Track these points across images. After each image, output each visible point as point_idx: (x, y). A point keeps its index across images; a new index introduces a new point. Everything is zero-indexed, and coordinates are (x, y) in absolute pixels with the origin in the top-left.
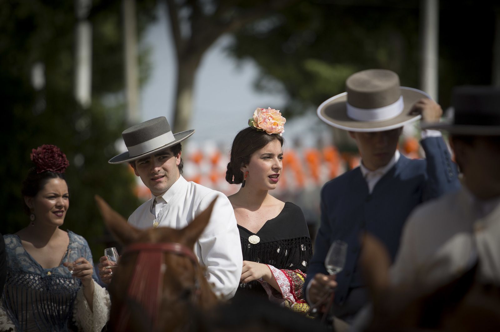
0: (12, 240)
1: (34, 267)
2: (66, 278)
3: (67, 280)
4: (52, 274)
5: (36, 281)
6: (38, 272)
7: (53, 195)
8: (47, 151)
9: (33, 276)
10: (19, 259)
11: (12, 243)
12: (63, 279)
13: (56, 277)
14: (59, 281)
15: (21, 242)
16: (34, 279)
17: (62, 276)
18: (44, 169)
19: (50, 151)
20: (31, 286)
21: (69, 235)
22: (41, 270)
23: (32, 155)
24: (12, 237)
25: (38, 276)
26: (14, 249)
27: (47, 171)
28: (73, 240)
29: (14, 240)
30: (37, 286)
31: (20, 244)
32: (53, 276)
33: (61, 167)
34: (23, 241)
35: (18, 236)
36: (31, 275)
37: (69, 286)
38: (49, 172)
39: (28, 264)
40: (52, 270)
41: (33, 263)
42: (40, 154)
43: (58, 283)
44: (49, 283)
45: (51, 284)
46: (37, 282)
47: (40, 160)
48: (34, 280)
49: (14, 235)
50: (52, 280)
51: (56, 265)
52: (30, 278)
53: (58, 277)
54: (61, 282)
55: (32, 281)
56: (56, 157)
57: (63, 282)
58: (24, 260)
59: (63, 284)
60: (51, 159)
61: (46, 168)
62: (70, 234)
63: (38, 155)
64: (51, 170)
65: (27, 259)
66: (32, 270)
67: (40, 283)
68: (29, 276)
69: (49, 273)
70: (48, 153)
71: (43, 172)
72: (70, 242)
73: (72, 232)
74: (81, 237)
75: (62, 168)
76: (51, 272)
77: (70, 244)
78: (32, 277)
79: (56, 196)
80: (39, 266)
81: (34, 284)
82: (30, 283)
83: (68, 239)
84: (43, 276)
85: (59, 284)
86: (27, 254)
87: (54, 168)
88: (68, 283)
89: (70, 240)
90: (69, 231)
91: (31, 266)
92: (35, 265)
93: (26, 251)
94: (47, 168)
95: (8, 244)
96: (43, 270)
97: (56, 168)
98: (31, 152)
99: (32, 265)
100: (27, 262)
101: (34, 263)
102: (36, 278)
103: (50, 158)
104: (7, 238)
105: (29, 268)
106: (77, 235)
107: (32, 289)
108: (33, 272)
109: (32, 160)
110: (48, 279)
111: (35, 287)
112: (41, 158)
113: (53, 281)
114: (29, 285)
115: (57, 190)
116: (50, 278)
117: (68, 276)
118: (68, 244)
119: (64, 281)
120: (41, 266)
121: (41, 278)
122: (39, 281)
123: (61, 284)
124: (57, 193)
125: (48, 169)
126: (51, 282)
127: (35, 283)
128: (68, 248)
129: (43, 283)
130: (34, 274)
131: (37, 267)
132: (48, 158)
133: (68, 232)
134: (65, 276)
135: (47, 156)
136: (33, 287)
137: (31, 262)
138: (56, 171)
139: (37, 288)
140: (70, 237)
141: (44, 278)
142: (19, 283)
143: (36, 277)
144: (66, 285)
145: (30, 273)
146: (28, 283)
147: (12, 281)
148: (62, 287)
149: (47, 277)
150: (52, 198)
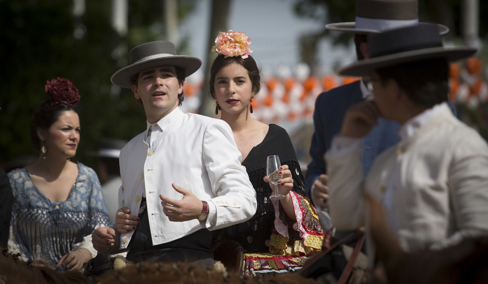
0: (20, 174)
1: (43, 201)
2: (74, 212)
3: (74, 214)
4: (59, 208)
5: (44, 215)
6: (47, 206)
7: (66, 127)
8: (61, 83)
9: (41, 210)
10: (28, 194)
11: (21, 177)
12: (71, 213)
13: (64, 211)
14: (67, 215)
15: (29, 176)
16: (42, 213)
17: (70, 210)
18: (59, 101)
19: (64, 84)
20: (39, 221)
21: (78, 167)
22: (49, 203)
23: (46, 87)
24: (20, 172)
25: (46, 210)
26: (23, 183)
27: (61, 103)
28: (82, 172)
29: (23, 174)
30: (45, 220)
31: (28, 178)
32: (61, 209)
33: (75, 100)
34: (31, 175)
35: (27, 171)
36: (39, 209)
37: (77, 220)
38: (62, 104)
39: (36, 198)
40: (60, 204)
41: (41, 197)
42: (55, 86)
43: (65, 217)
44: (57, 217)
45: (59, 218)
46: (46, 216)
47: (55, 92)
48: (42, 215)
49: (22, 169)
50: (60, 213)
51: (64, 199)
52: (39, 213)
53: (66, 211)
54: (69, 216)
55: (41, 215)
56: (70, 90)
57: (70, 216)
58: (32, 194)
59: (71, 219)
60: (66, 92)
61: (60, 99)
62: (79, 165)
63: (53, 86)
64: (65, 102)
65: (35, 193)
66: (40, 204)
67: (48, 217)
68: (37, 211)
69: (57, 207)
70: (62, 85)
71: (58, 104)
72: (79, 174)
73: (82, 164)
74: (91, 170)
75: (76, 102)
76: (59, 206)
77: (78, 176)
78: (40, 212)
79: (70, 128)
80: (48, 200)
81: (43, 219)
82: (38, 218)
83: (77, 171)
84: (51, 210)
85: (67, 218)
86: (36, 188)
87: (68, 100)
88: (76, 217)
89: (79, 172)
90: (79, 163)
91: (39, 200)
92: (44, 199)
93: (34, 185)
94: (62, 100)
95: (17, 179)
96: (51, 203)
97: (70, 101)
98: (46, 84)
99: (41, 200)
100: (35, 196)
101: (43, 198)
102: (44, 213)
103: (64, 90)
104: (16, 173)
105: (37, 202)
106: (87, 167)
107: (40, 223)
108: (41, 207)
109: (47, 91)
110: (56, 213)
111: (43, 222)
112: (55, 90)
113: (61, 215)
114: (38, 220)
115: (71, 123)
116: (58, 212)
117: (76, 210)
118: (76, 176)
119: (72, 215)
120: (49, 200)
121: (49, 212)
122: (47, 215)
123: (68, 218)
124: (71, 125)
125: (63, 102)
126: (59, 216)
127: (44, 217)
128: (76, 180)
129: (50, 217)
130: (42, 208)
131: (45, 200)
132: (62, 90)
133: (77, 163)
134: (73, 210)
135: (62, 88)
136: (41, 221)
137: (39, 196)
138: (70, 104)
139: (45, 222)
140: (79, 169)
141: (52, 212)
142: (28, 218)
143: (44, 211)
144: (74, 219)
145: (38, 207)
146: (36, 217)
147: (22, 216)
148: (69, 221)
149: (55, 210)
150: (66, 131)
